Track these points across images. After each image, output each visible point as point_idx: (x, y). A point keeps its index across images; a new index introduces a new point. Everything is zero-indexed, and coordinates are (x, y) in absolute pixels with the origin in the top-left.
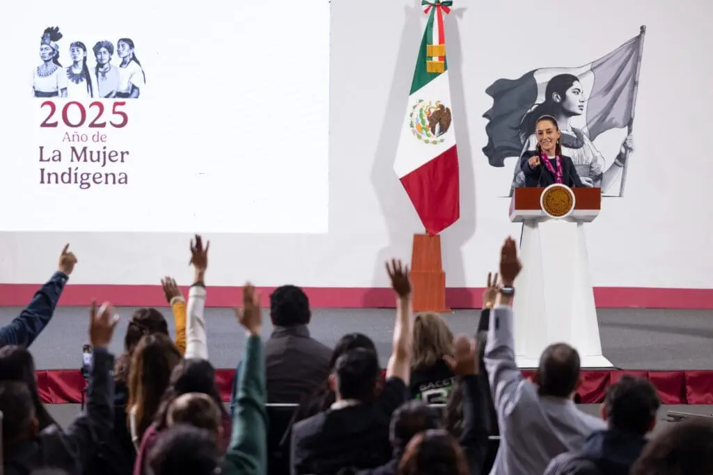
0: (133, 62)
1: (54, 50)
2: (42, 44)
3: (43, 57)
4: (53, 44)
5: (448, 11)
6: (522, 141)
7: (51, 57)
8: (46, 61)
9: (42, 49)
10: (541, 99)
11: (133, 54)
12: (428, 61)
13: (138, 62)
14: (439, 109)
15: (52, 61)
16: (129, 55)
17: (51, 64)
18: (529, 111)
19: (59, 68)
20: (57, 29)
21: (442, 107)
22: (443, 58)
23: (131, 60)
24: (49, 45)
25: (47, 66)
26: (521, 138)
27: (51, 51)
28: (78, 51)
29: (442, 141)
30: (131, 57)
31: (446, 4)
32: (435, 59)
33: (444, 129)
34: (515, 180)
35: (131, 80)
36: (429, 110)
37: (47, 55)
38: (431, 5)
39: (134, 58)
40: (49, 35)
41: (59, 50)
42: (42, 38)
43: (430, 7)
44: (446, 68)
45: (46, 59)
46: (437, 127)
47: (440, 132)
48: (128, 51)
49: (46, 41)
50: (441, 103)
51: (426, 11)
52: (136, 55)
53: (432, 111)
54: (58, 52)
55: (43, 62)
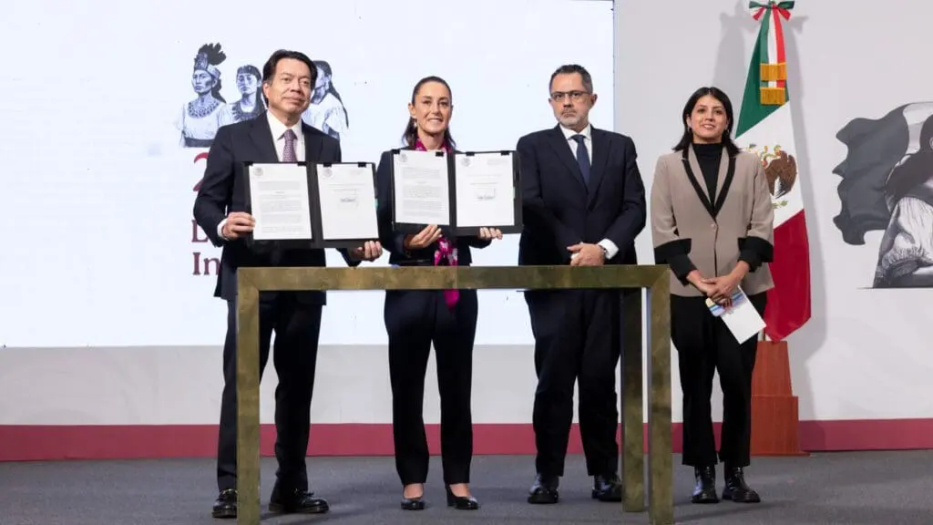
0: (330, 95)
1: (213, 77)
2: (195, 69)
3: (197, 88)
4: (211, 68)
5: (787, 16)
6: (889, 208)
7: (209, 87)
8: (201, 94)
9: (195, 77)
10: (914, 147)
11: (330, 84)
12: (762, 88)
13: (337, 96)
14: (779, 157)
15: (210, 94)
16: (324, 86)
17: (210, 99)
18: (898, 164)
19: (222, 104)
20: (218, 46)
21: (783, 154)
22: (782, 83)
23: (326, 92)
24: (206, 70)
25: (203, 101)
26: (888, 203)
27: (208, 79)
28: (249, 79)
29: (784, 204)
30: (327, 87)
31: (787, 6)
32: (773, 85)
33: (786, 187)
34: (880, 263)
35: (328, 122)
36: (765, 159)
37: (203, 85)
38: (764, 7)
39: (332, 90)
40: (206, 56)
41: (221, 78)
42: (196, 60)
43: (761, 11)
44: (787, 99)
45: (202, 91)
46: (777, 183)
47: (781, 190)
48: (322, 79)
49: (202, 64)
50: (782, 149)
51: (756, 17)
52: (334, 85)
53: (769, 160)
54: (219, 81)
55: (196, 96)
